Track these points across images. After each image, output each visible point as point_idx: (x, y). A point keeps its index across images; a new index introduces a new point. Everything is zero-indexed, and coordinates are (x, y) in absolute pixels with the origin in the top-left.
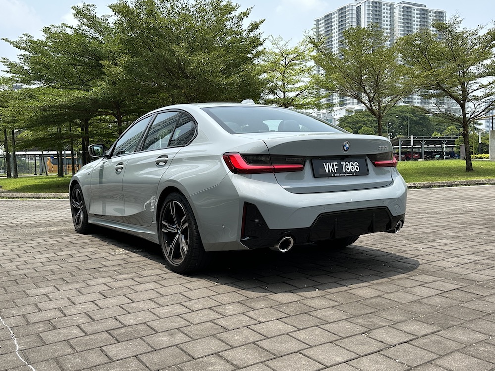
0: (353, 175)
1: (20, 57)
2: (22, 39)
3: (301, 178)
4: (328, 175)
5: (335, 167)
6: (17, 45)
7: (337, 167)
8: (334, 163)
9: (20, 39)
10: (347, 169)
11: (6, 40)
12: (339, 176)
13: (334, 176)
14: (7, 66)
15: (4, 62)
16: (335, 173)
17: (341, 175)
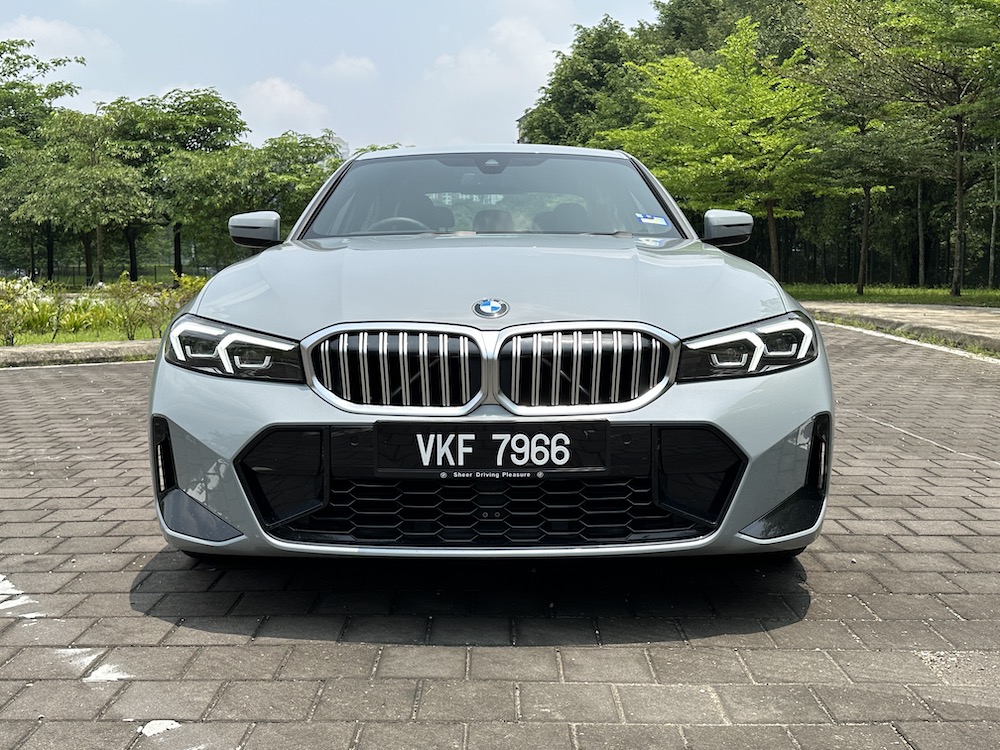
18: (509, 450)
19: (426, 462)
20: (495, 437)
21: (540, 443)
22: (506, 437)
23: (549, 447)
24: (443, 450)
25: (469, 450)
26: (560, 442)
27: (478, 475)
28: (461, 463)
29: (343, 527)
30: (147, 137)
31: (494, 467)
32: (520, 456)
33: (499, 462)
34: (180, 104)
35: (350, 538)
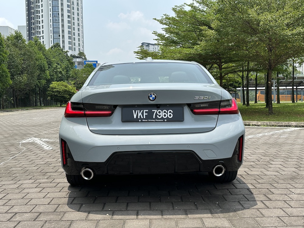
0: (164, 121)
1: (163, 29)
2: (163, 18)
3: (109, 123)
4: (136, 121)
5: (145, 114)
6: (161, 22)
7: (147, 114)
8: (145, 111)
9: (162, 18)
10: (158, 116)
11: (155, 19)
12: (148, 121)
13: (142, 121)
14: (157, 36)
15: (155, 34)
16: (143, 119)
17: (149, 120)
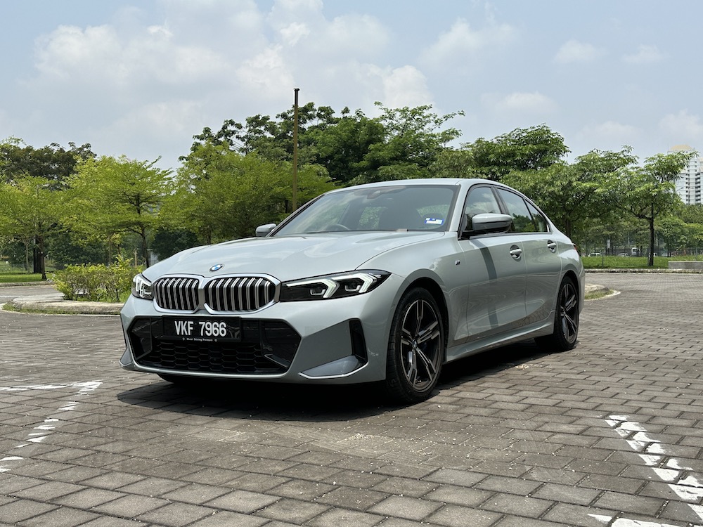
18: (205, 329)
19: (178, 334)
20: (200, 323)
21: (215, 326)
22: (204, 323)
23: (218, 328)
24: (184, 328)
25: (192, 328)
26: (223, 326)
27: (195, 339)
28: (189, 334)
29: (157, 360)
30: (495, 164)
31: (200, 336)
32: (209, 332)
33: (202, 335)
34: (520, 138)
35: (160, 366)
